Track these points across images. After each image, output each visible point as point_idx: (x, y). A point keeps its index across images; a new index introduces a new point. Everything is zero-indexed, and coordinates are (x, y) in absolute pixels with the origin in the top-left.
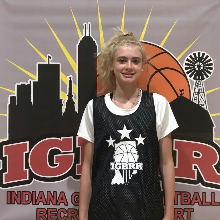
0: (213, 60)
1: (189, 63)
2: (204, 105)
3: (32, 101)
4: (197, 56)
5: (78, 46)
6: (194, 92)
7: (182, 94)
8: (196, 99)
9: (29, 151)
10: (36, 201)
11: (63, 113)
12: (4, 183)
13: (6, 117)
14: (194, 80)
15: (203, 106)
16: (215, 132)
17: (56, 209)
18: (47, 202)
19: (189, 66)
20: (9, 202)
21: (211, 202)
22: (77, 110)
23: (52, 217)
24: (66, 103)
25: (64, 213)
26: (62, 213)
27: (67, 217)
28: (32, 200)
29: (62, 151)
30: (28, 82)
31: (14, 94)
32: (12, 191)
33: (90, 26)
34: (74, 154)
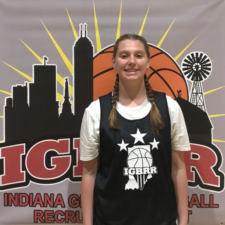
0: (211, 61)
1: (187, 63)
3: (28, 103)
4: (195, 57)
5: (74, 47)
6: (192, 93)
7: (180, 95)
8: (193, 100)
9: (26, 153)
10: (33, 203)
11: (60, 115)
12: (1, 185)
13: (3, 119)
14: (192, 81)
15: (201, 108)
16: (213, 133)
17: (53, 211)
18: (44, 204)
19: (186, 67)
20: (6, 204)
21: (209, 205)
22: (73, 112)
23: (49, 219)
24: (63, 105)
25: (61, 215)
26: (59, 215)
27: (65, 219)
28: (29, 202)
29: (59, 153)
30: (24, 84)
31: (11, 96)
32: (9, 193)
33: (86, 26)
34: (71, 155)
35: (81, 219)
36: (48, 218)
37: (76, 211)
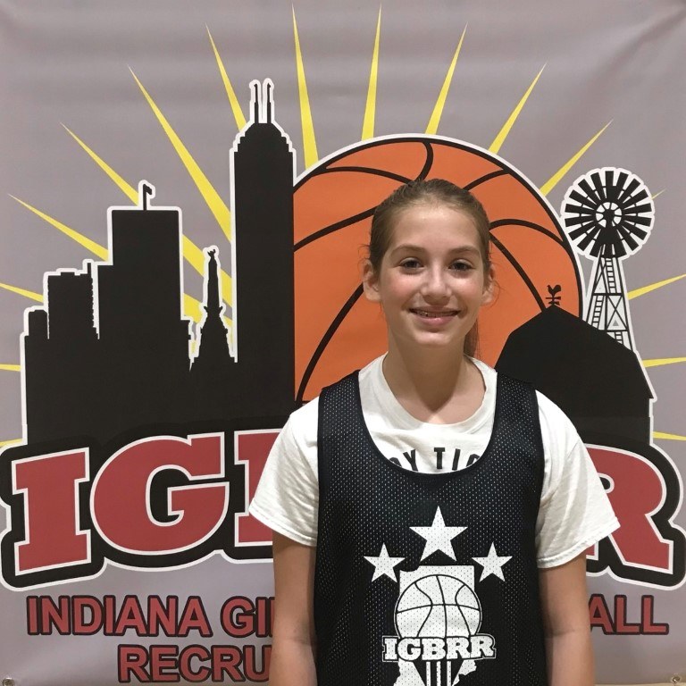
0: (653, 195)
2: (621, 335)
3: (96, 324)
4: (604, 184)
6: (593, 294)
7: (556, 300)
8: (597, 314)
9: (93, 476)
10: (115, 625)
11: (192, 361)
12: (18, 573)
13: (18, 374)
14: (592, 258)
15: (619, 338)
16: (654, 415)
17: (176, 647)
18: (147, 627)
19: (577, 215)
20: (34, 629)
22: (233, 352)
23: (164, 671)
24: (202, 331)
25: (201, 660)
26: (195, 659)
27: (211, 671)
28: (104, 621)
30: (81, 268)
31: (41, 304)
32: (42, 597)
33: (271, 89)
34: (228, 483)
35: (260, 670)
36: (161, 668)
37: (245, 647)
